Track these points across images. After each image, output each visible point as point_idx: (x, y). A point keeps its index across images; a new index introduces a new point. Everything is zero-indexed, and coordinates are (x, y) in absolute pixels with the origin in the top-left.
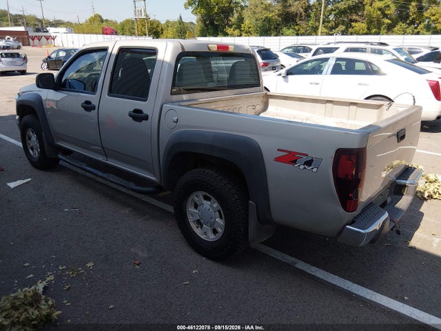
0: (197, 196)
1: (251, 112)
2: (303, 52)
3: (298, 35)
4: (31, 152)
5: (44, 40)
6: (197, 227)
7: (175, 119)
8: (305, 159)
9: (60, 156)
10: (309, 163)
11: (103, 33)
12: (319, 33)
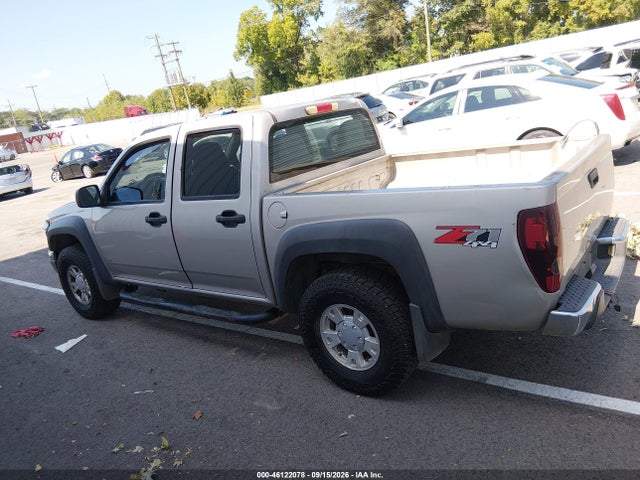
0: (332, 312)
1: (375, 185)
2: (415, 88)
3: (399, 66)
4: (78, 298)
5: (45, 140)
6: (340, 355)
7: (284, 213)
8: (477, 233)
9: (122, 295)
10: (484, 237)
11: (128, 116)
12: (429, 59)
